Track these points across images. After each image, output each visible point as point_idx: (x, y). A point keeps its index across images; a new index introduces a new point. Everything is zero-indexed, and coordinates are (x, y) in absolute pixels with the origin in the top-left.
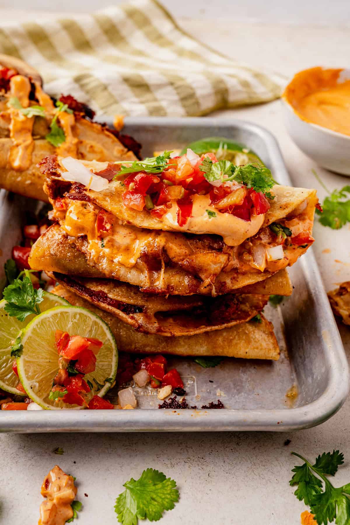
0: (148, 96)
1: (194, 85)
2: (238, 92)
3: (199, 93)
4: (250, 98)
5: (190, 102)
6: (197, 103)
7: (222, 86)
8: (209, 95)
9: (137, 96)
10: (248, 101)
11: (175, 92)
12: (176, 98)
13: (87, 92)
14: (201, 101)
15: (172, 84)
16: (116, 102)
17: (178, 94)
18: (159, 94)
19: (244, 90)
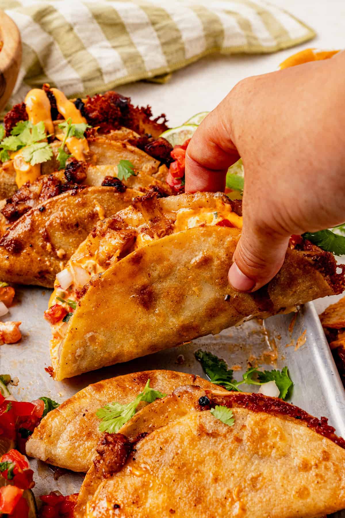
0: (123, 39)
1: (180, 26)
2: (235, 35)
3: (186, 36)
4: (250, 44)
5: (173, 48)
6: (183, 50)
7: (217, 27)
8: (198, 39)
9: (108, 39)
10: (246, 49)
11: (155, 34)
12: (157, 42)
13: (50, 33)
14: (187, 46)
15: (153, 24)
16: (83, 48)
17: (159, 37)
18: (136, 37)
19: (243, 33)
